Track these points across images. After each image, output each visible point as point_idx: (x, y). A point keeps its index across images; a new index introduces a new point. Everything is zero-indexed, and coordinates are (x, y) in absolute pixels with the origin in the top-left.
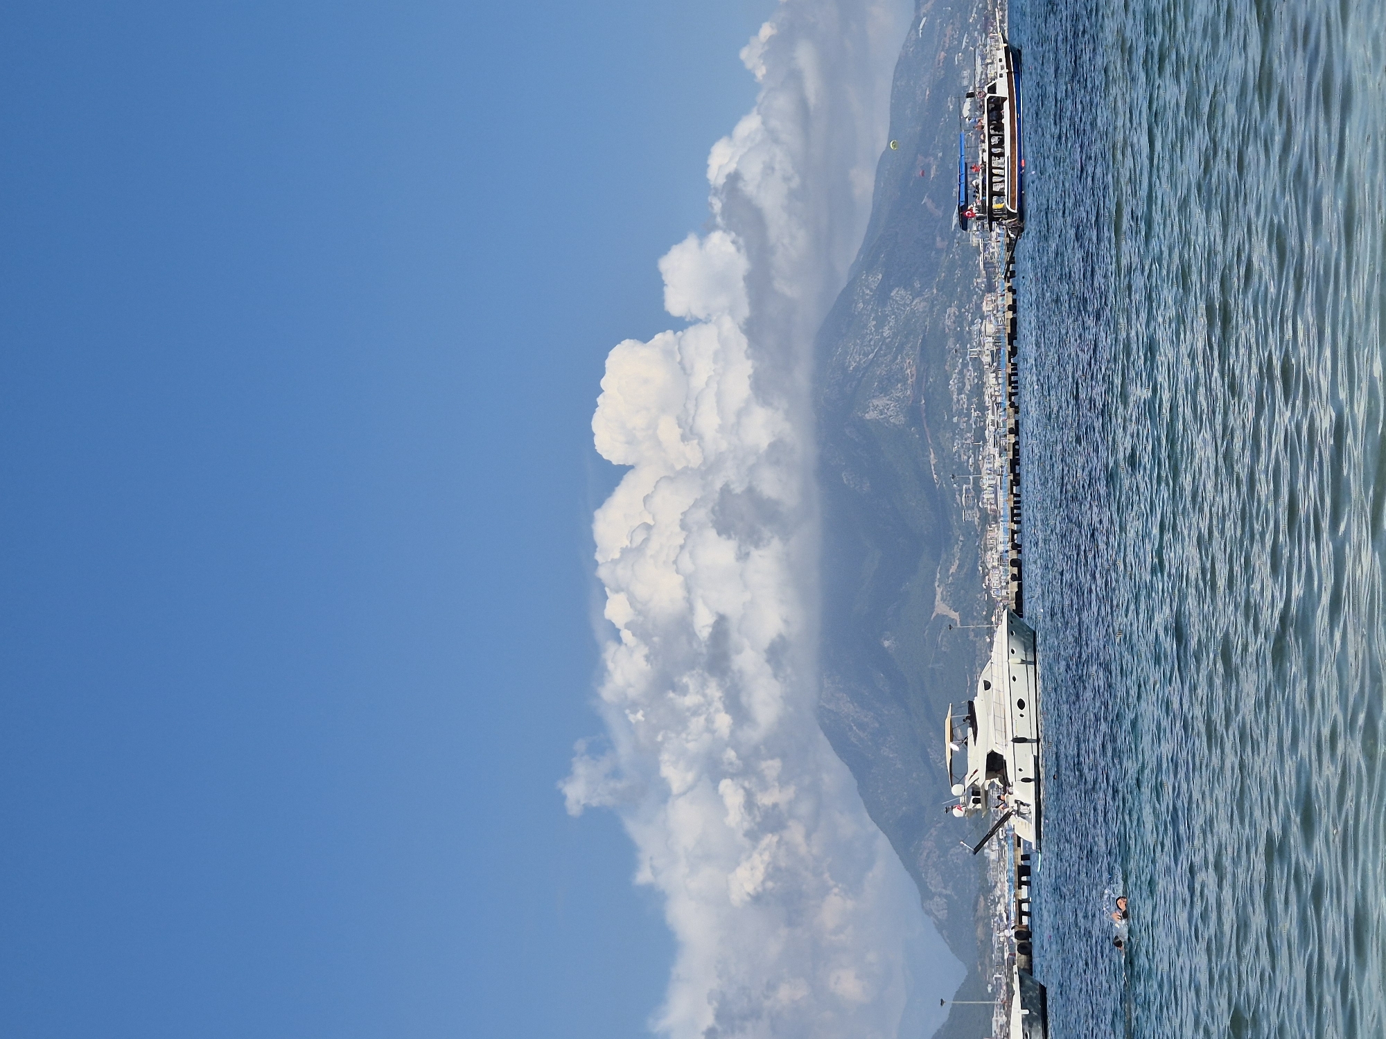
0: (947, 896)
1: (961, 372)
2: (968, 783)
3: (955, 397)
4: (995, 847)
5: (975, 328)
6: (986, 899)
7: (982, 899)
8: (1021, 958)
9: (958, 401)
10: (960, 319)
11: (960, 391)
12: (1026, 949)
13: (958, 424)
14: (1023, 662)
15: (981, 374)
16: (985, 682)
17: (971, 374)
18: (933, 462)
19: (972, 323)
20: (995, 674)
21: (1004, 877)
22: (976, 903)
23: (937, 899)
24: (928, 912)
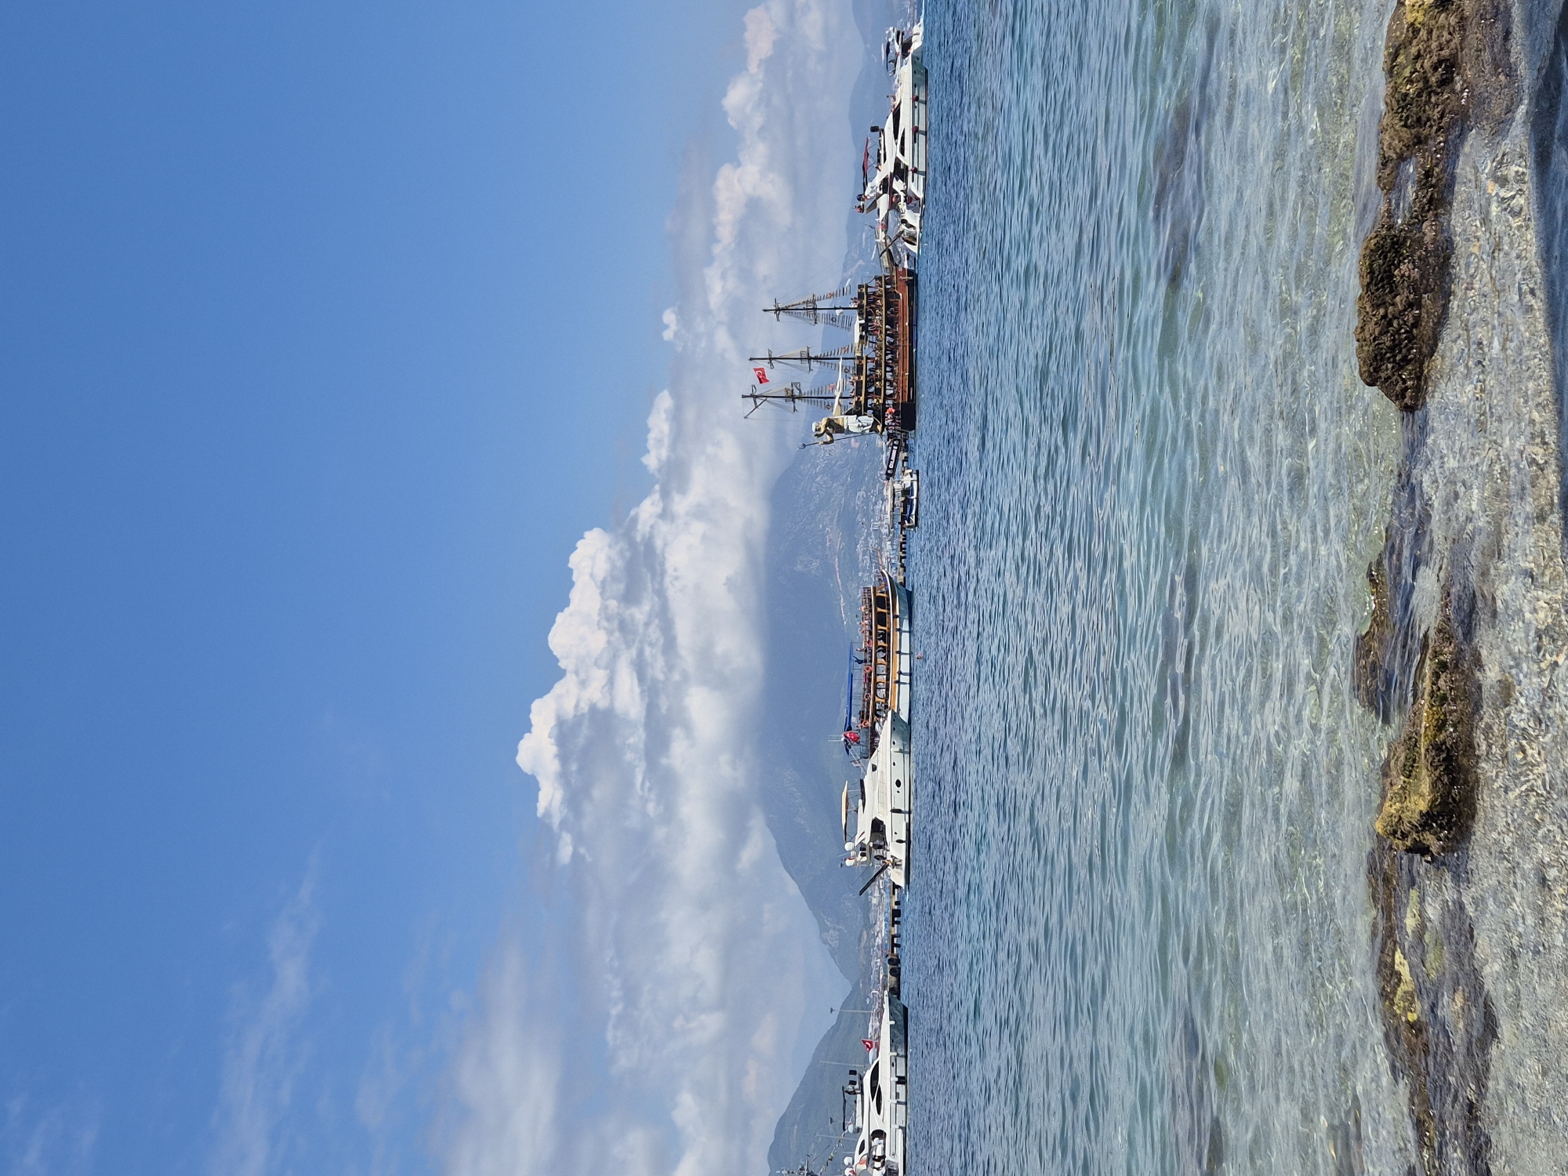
0: (839, 930)
1: (866, 539)
2: (857, 842)
3: (860, 557)
4: (877, 894)
5: (878, 507)
6: (868, 934)
7: (865, 933)
8: (891, 980)
9: (863, 561)
10: (866, 500)
11: (864, 553)
12: (896, 973)
13: (861, 578)
14: (901, 751)
15: (881, 540)
16: (873, 765)
17: (872, 541)
18: (842, 605)
19: (876, 503)
20: (880, 760)
21: (882, 917)
22: (861, 935)
23: (831, 931)
24: (825, 942)
